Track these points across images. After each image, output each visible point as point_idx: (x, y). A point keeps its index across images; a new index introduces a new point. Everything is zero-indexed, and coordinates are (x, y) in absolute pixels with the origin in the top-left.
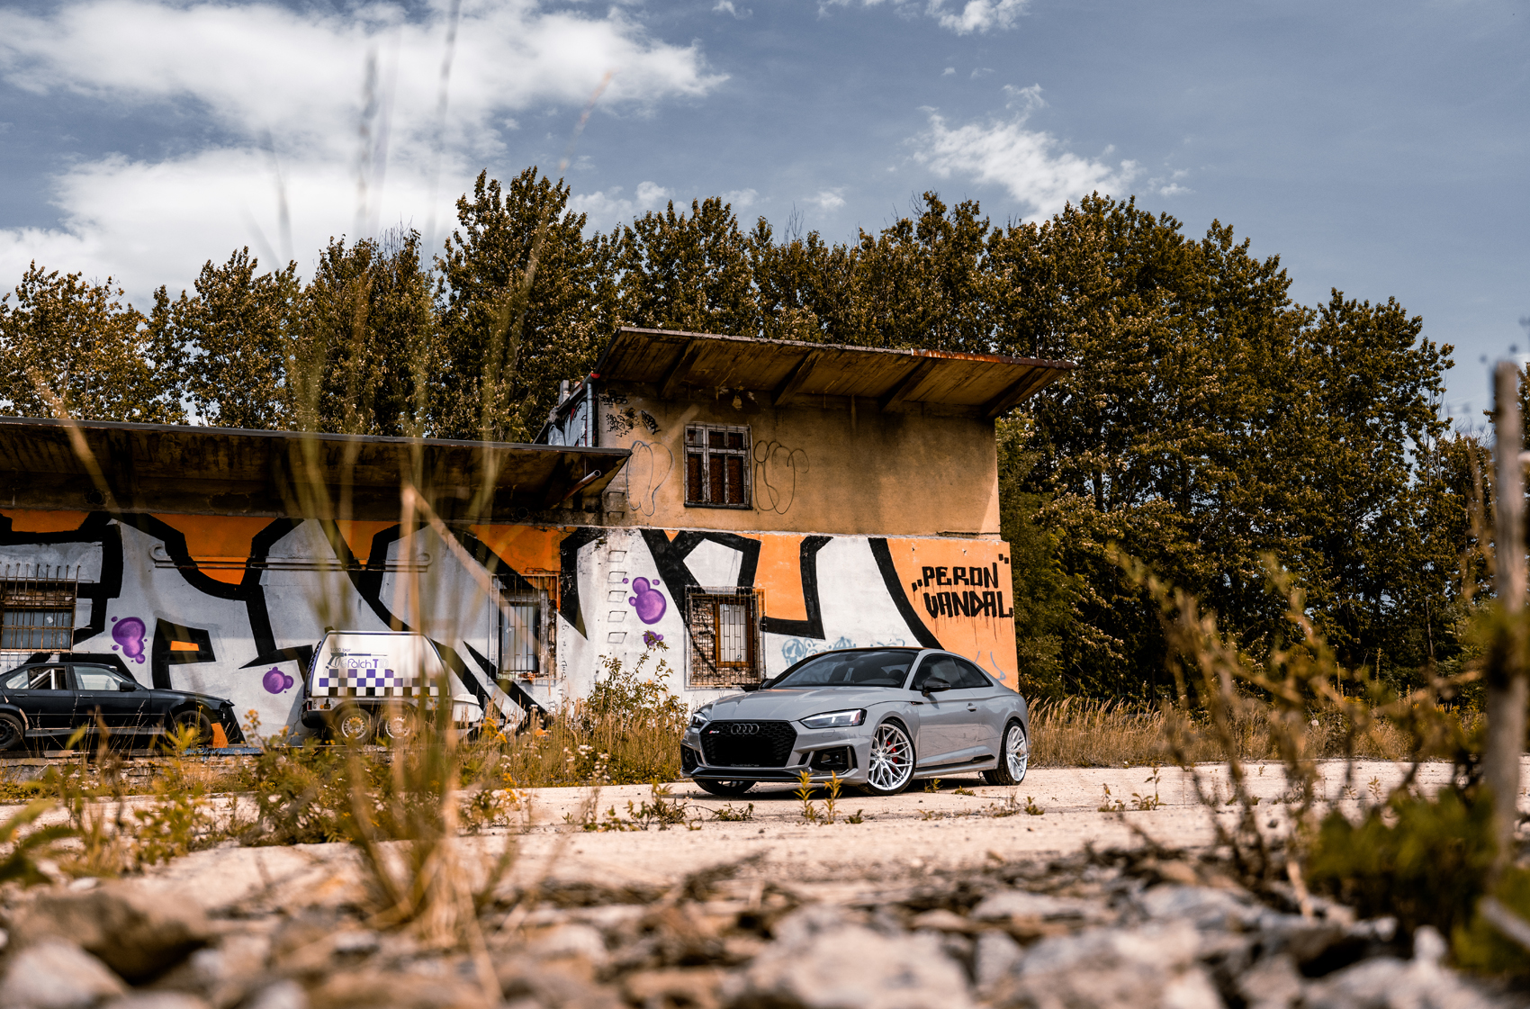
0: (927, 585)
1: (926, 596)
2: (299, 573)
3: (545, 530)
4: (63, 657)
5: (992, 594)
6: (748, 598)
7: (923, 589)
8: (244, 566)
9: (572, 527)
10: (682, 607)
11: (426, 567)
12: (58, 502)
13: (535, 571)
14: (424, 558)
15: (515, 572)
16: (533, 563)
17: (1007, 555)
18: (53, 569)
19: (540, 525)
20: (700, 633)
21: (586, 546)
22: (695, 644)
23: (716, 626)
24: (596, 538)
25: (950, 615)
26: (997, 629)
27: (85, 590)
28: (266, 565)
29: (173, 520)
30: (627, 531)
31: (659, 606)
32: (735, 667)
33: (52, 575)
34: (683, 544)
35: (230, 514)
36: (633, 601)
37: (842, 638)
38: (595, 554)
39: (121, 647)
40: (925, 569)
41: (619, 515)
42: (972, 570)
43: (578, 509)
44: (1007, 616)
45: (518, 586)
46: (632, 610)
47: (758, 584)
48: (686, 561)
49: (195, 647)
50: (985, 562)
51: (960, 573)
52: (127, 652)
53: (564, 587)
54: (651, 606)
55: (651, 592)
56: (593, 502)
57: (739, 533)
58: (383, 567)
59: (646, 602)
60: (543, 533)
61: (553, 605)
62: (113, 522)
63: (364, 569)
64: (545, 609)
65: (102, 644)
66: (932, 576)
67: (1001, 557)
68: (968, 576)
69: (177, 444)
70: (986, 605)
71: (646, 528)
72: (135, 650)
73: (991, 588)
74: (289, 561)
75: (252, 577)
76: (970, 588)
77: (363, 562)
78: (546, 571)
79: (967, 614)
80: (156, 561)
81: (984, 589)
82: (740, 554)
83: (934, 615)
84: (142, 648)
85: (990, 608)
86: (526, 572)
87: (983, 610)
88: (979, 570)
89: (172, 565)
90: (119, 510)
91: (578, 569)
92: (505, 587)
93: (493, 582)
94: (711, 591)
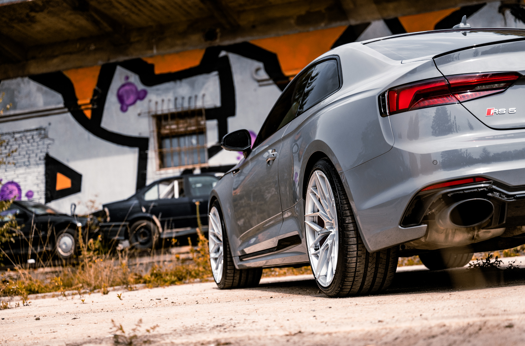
12: (184, 44)
18: (186, 100)
27: (210, 113)
29: (267, 43)
33: (186, 105)
62: (223, 53)
80: (259, 81)
89: (271, 82)
90: (227, 43)
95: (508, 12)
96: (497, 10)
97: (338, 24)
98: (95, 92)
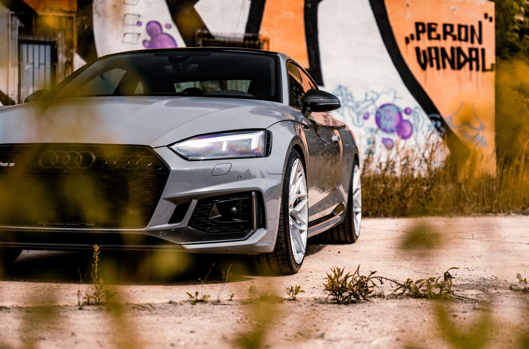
0: (418, 39)
1: (417, 49)
5: (476, 50)
6: (254, 45)
7: (414, 43)
13: (52, 10)
15: (33, 11)
16: (51, 3)
17: (492, 14)
25: (438, 68)
26: (480, 83)
36: (147, 44)
37: (340, 87)
40: (417, 24)
42: (460, 26)
44: (488, 70)
45: (37, 25)
47: (263, 32)
48: (197, 7)
50: (472, 20)
51: (448, 29)
53: (81, 27)
55: (164, 36)
61: (70, 44)
64: (61, 49)
66: (423, 31)
67: (486, 16)
68: (456, 32)
70: (470, 60)
73: (476, 45)
76: (457, 44)
78: (64, 11)
79: (453, 67)
81: (469, 45)
82: (248, 3)
83: (424, 67)
85: (474, 64)
86: (44, 11)
87: (467, 65)
88: (466, 27)
91: (94, 11)
92: (23, 26)
93: (12, 20)
94: (220, 37)
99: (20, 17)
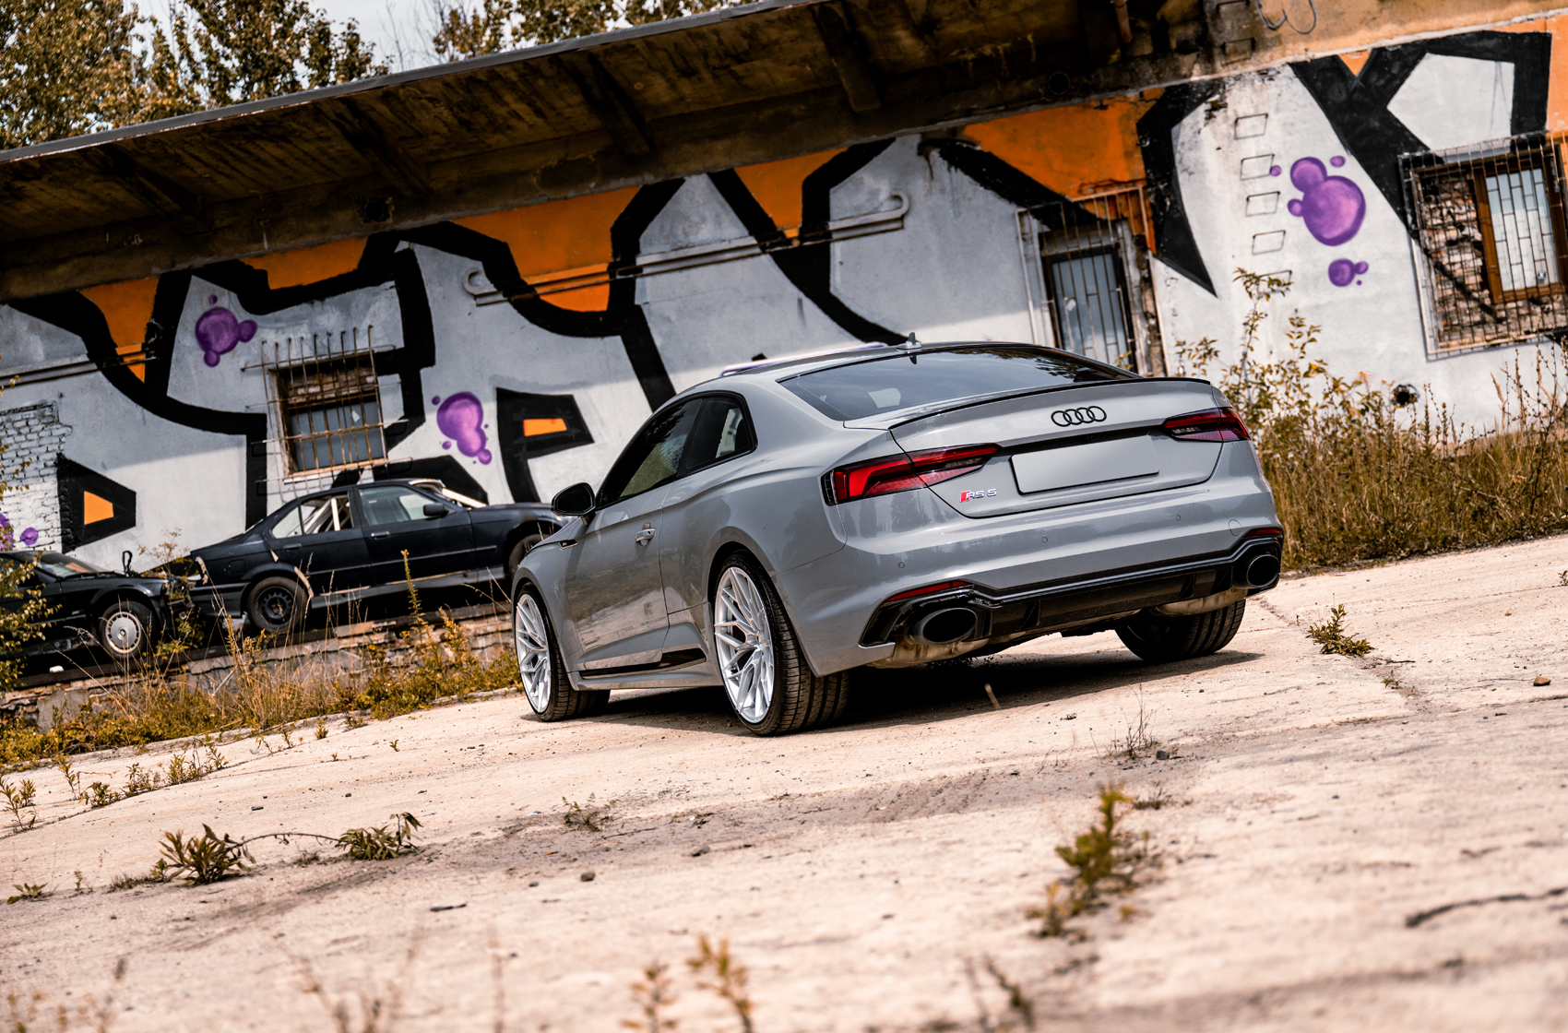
2: (693, 272)
3: (1103, 107)
4: (379, 473)
6: (1536, 156)
8: (607, 278)
9: (1155, 89)
10: (1399, 199)
11: (902, 218)
12: (324, 230)
13: (1096, 187)
14: (894, 203)
15: (1060, 197)
16: (1092, 173)
18: (336, 336)
19: (1094, 99)
20: (1450, 243)
21: (1187, 121)
22: (1439, 267)
23: (1484, 222)
24: (1204, 99)
27: (385, 362)
28: (639, 270)
29: (487, 224)
30: (1263, 73)
31: (1350, 207)
32: (1534, 298)
33: (336, 348)
34: (1382, 74)
35: (571, 194)
36: (1297, 207)
38: (1206, 131)
39: (454, 443)
41: (1246, 45)
43: (1164, 53)
45: (1070, 224)
46: (1297, 226)
47: (1555, 123)
48: (1394, 107)
49: (559, 425)
52: (465, 450)
53: (1157, 207)
54: (1335, 212)
55: (1331, 184)
56: (1190, 31)
57: (1502, 26)
58: (828, 234)
59: (1322, 203)
60: (1101, 113)
61: (1140, 243)
62: (403, 245)
63: (796, 244)
64: (1130, 254)
65: (426, 442)
69: (431, 100)
71: (1302, 58)
72: (475, 444)
74: (673, 255)
75: (623, 293)
77: (792, 233)
78: (1119, 184)
80: (476, 297)
82: (1508, 69)
84: (483, 439)
86: (1080, 192)
89: (500, 297)
90: (408, 224)
91: (1179, 168)
92: (1046, 229)
93: (1022, 225)
94: (1454, 156)
95: (935, 154)
96: (915, 150)
97: (622, 182)
98: (151, 330)
99: (1036, 214)
